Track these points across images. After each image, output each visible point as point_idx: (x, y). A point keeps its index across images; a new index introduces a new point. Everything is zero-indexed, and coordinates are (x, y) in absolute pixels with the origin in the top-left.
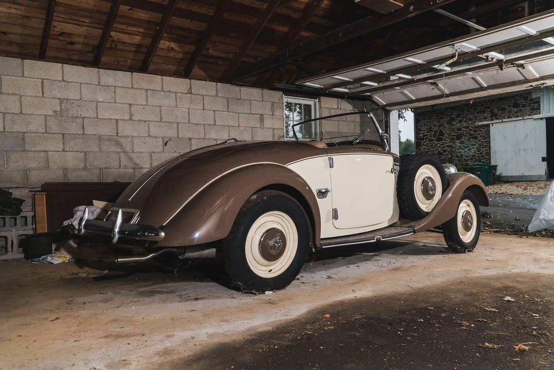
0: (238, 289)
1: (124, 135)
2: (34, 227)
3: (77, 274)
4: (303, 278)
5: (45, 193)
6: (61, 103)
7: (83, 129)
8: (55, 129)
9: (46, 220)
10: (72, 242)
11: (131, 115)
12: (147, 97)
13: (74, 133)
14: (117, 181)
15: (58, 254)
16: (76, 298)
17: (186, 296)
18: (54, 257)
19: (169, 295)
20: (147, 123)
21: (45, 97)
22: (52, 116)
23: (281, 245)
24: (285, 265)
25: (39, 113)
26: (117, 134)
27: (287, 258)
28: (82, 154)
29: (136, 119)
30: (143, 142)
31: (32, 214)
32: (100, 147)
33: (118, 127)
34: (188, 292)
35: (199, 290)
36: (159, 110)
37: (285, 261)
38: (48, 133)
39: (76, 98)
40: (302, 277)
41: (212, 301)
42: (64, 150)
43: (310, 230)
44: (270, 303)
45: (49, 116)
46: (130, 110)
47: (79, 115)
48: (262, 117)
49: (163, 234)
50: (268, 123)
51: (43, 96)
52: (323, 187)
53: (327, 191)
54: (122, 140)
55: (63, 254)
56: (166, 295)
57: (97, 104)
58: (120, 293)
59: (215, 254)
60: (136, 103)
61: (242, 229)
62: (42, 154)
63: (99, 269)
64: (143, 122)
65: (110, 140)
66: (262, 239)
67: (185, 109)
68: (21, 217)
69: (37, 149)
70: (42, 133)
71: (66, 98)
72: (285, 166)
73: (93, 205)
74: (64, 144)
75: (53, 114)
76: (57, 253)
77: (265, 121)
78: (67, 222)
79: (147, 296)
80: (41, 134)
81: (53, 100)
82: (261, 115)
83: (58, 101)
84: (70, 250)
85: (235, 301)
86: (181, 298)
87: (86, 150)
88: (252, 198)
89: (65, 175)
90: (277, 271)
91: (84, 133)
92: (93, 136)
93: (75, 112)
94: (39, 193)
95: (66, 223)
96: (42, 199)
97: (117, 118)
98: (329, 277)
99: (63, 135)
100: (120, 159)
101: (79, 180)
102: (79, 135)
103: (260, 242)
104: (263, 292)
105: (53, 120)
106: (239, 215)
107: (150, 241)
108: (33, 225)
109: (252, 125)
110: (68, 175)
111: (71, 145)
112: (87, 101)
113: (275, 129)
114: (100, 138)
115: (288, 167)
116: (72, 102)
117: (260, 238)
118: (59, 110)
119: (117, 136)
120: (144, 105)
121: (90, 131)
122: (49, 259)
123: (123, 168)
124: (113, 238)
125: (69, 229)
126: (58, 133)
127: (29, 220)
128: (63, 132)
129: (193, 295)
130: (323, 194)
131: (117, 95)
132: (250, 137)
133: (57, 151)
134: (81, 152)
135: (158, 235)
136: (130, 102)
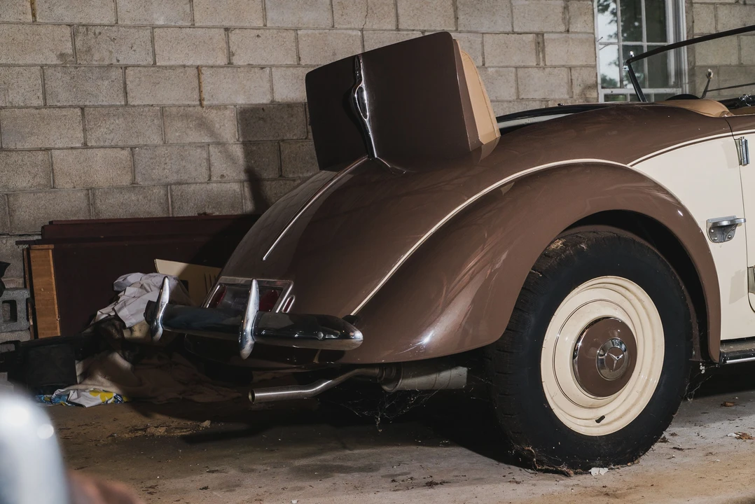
0: (524, 462)
1: (215, 102)
2: (32, 323)
3: (145, 429)
4: (676, 438)
5: (52, 246)
6: (74, 36)
7: (126, 93)
8: (64, 97)
9: (56, 306)
10: (118, 358)
11: (230, 54)
12: (264, 9)
13: (105, 103)
14: (205, 214)
15: (90, 385)
16: (161, 481)
17: (404, 477)
18: (84, 390)
19: (365, 474)
20: (268, 70)
21: (40, 24)
22: (55, 66)
23: (626, 357)
24: (633, 405)
25: (29, 60)
26: (201, 100)
27: (639, 387)
28: (126, 153)
29: (241, 63)
30: (260, 119)
31: (26, 294)
32: (163, 132)
33: (203, 85)
34: (405, 469)
35: (430, 465)
36: (293, 38)
37: (635, 395)
38: (51, 107)
39: (106, 21)
40: (673, 435)
41: (467, 488)
42: (85, 146)
43: (694, 320)
44: (607, 494)
45: (50, 66)
46: (228, 43)
47: (114, 62)
48: (540, 40)
49: (358, 335)
50: (556, 53)
51: (35, 21)
52: (721, 215)
53: (733, 225)
54: (213, 115)
55: (102, 385)
56: (356, 475)
57: (152, 33)
58: (252, 470)
59: (465, 381)
60: (242, 25)
61: (532, 320)
62: (40, 156)
63: (188, 418)
64: (256, 70)
65: (186, 116)
66: (580, 344)
67: (355, 33)
68: (4, 302)
69: (27, 146)
70: (36, 108)
71: (84, 23)
72: (628, 166)
73: (156, 271)
74: (85, 130)
75: (58, 62)
76: (88, 382)
77: (548, 49)
78: (104, 310)
79: (315, 477)
80: (33, 111)
81: (56, 28)
82: (537, 34)
83: (67, 31)
84: (115, 376)
85: (521, 489)
86: (393, 481)
87: (133, 142)
88: (553, 246)
89: (91, 203)
90: (615, 420)
91: (127, 104)
92: (146, 109)
93: (106, 54)
94: (38, 247)
95: (102, 314)
96: (45, 259)
97: (199, 63)
98: (742, 436)
99: (82, 109)
100: (208, 160)
101: (122, 214)
102: (117, 107)
103: (575, 350)
104: (586, 469)
105: (59, 75)
106: (526, 288)
107: (322, 350)
108: (28, 320)
109: (516, 60)
110: (98, 202)
111: (102, 132)
112: (130, 27)
113: (575, 67)
114: (163, 112)
115: (635, 168)
116: (97, 33)
117: (573, 342)
118: (70, 51)
119: (201, 105)
120: (259, 29)
121: (139, 97)
122: (73, 396)
123: (216, 182)
124: (241, 346)
125: (110, 328)
126: (71, 106)
127: (21, 307)
128: (81, 104)
129: (419, 475)
130: (723, 230)
131: (195, 8)
132: (513, 90)
133: (72, 148)
134: (123, 148)
135: (347, 336)
136: (226, 24)
